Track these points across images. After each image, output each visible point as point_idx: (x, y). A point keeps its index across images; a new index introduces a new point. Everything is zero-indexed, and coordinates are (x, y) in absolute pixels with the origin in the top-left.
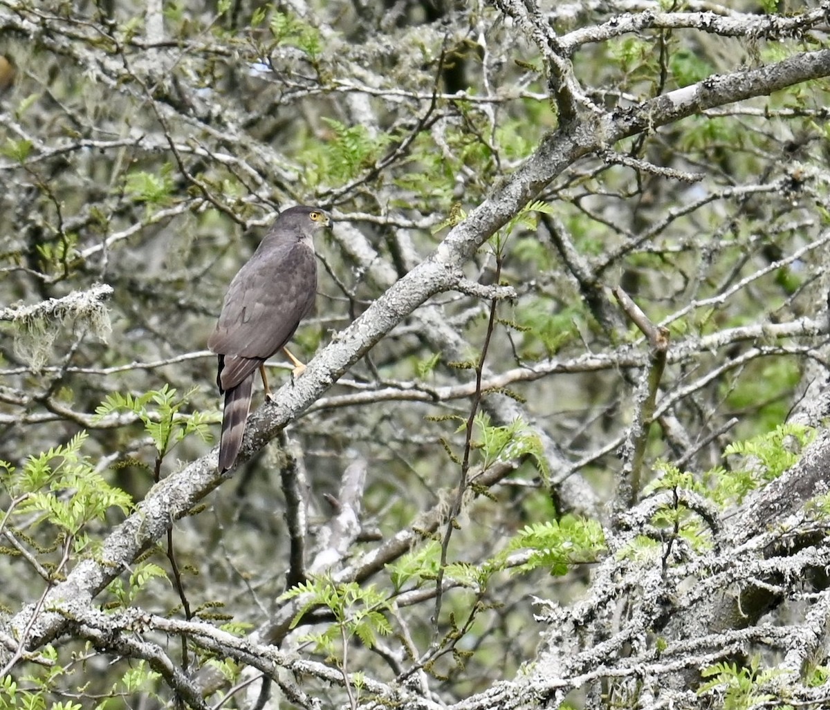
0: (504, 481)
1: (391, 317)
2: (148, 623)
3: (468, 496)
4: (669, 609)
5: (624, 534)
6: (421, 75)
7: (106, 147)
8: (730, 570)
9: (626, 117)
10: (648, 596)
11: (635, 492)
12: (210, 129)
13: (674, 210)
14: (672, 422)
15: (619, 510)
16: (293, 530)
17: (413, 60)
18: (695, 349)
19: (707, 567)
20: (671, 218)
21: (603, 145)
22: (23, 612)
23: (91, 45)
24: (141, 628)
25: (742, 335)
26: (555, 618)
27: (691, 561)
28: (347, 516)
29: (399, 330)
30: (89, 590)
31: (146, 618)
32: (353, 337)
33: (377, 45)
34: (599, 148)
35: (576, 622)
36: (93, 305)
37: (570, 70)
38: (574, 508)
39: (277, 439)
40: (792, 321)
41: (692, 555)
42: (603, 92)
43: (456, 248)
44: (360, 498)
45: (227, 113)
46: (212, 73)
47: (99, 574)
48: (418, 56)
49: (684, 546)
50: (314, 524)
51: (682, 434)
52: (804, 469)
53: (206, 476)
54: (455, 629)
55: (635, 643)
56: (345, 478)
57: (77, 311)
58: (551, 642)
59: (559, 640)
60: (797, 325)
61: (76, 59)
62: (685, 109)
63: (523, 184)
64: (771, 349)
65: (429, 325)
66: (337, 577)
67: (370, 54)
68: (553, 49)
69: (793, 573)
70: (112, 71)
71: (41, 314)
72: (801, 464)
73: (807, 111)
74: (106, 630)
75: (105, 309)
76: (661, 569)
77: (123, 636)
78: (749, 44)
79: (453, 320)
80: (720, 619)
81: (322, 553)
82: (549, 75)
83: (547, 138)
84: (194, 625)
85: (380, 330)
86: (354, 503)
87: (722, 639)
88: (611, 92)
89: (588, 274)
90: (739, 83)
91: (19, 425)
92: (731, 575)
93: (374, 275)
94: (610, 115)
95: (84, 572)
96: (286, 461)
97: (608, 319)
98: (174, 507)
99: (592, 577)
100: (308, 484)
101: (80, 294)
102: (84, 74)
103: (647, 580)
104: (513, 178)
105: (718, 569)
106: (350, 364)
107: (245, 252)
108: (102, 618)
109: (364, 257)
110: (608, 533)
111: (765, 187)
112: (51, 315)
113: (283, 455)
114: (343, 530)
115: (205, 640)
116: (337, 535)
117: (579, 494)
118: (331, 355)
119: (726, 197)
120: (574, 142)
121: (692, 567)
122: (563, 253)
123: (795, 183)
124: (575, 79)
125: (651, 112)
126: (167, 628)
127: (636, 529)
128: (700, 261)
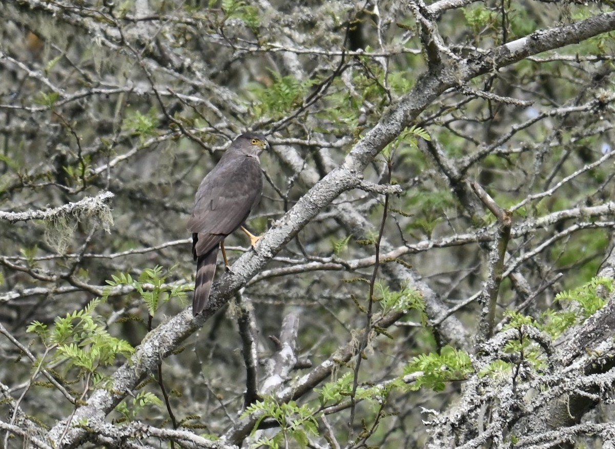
0: (398, 323)
1: (313, 209)
2: (146, 432)
3: (372, 334)
4: (518, 414)
5: (484, 358)
6: (333, 36)
7: (110, 93)
8: (561, 385)
9: (476, 62)
10: (503, 405)
11: (491, 328)
12: (182, 77)
13: (516, 126)
14: (519, 276)
15: (480, 341)
16: (248, 362)
17: (326, 25)
18: (532, 227)
19: (545, 383)
20: (514, 132)
21: (461, 82)
22: (56, 427)
23: (97, 20)
24: (141, 435)
25: (566, 216)
26: (438, 422)
27: (533, 379)
28: (287, 351)
29: (322, 215)
30: (103, 409)
31: (145, 429)
32: (286, 224)
33: (300, 14)
34: (458, 84)
35: (453, 425)
36: (100, 206)
37: (436, 30)
38: (451, 339)
39: (234, 298)
40: (601, 204)
41: (534, 374)
42: (461, 47)
43: (358, 158)
44: (295, 338)
45: (195, 64)
46: (184, 37)
47: (110, 398)
48: (330, 22)
49: (528, 369)
50: (263, 358)
51: (526, 285)
52: (612, 308)
53: (185, 326)
54: (366, 431)
55: (496, 439)
56: (284, 324)
57: (89, 211)
58: (434, 436)
59: (440, 435)
60: (605, 207)
61: (86, 30)
62: (518, 55)
63: (405, 111)
64: (587, 224)
65: (343, 212)
66: (281, 395)
67: (296, 22)
68: (423, 15)
69: (606, 385)
70: (112, 37)
71: (63, 214)
72: (609, 304)
73: (606, 57)
74: (116, 438)
75: (109, 209)
76: (512, 386)
77: (129, 442)
78: (563, 8)
79: (360, 207)
80: (555, 417)
81: (270, 378)
82: (421, 33)
83: (421, 78)
84: (179, 432)
85: (306, 218)
86: (291, 342)
87: (557, 434)
88: (467, 47)
89: (456, 173)
90: (557, 35)
91: (51, 295)
92: (562, 388)
93: (303, 177)
94: (465, 61)
95: (99, 397)
96: (241, 313)
97: (471, 204)
98: (162, 348)
99: (462, 389)
100: (259, 329)
101: (90, 199)
102: (93, 40)
103: (502, 394)
104: (398, 107)
105: (553, 384)
106: (285, 243)
107: (209, 165)
108: (113, 430)
109: (295, 164)
110: (473, 358)
111: (580, 108)
112: (71, 213)
113: (239, 309)
114: (284, 361)
115: (187, 443)
116: (280, 364)
117: (454, 329)
118: (271, 237)
119: (552, 115)
120: (440, 80)
121: (534, 384)
122: (437, 158)
123: (602, 105)
124: (439, 36)
125: (494, 58)
126: (159, 435)
127: (493, 354)
128: (535, 160)
